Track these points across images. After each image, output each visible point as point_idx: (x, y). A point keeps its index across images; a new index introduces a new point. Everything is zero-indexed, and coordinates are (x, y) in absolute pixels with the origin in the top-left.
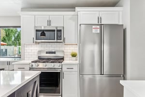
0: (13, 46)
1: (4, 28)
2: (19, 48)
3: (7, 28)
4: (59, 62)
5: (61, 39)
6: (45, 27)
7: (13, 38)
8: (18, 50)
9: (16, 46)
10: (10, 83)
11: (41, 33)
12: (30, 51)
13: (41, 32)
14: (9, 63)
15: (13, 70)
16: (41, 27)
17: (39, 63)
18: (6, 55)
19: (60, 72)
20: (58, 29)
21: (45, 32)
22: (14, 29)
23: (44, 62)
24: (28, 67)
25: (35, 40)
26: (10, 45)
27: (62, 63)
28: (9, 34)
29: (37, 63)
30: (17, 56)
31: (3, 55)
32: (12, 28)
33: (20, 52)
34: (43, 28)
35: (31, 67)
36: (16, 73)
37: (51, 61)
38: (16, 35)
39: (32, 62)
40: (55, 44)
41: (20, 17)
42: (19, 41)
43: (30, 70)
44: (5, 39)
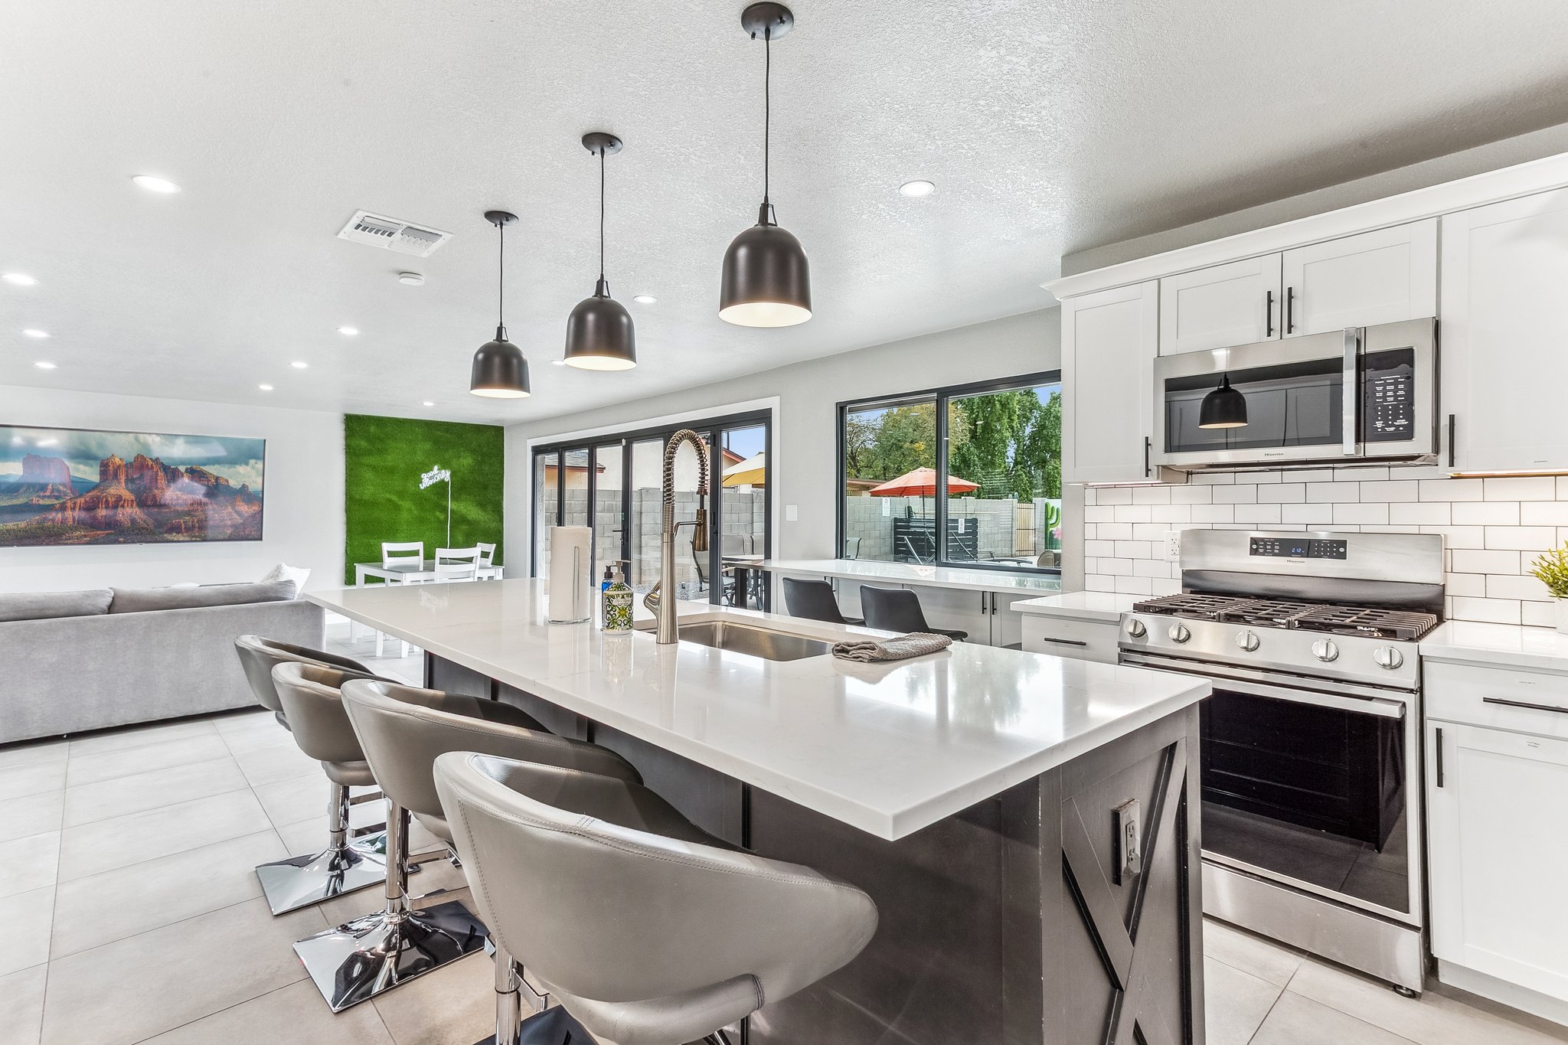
0: (1010, 502)
1: (965, 397)
2: (1048, 513)
3: (976, 396)
4: (1389, 633)
5: (1407, 434)
6: (1236, 350)
7: (1011, 452)
8: (1040, 522)
9: (1025, 498)
10: (998, 727)
11: (1208, 402)
12: (1124, 531)
13: (1203, 393)
14: (990, 602)
15: (1018, 646)
16: (1206, 355)
17: (1191, 624)
18: (974, 554)
19: (1400, 724)
20: (1373, 346)
21: (1240, 388)
22: (1017, 394)
23: (1230, 618)
24: (1108, 642)
25: (1159, 457)
26: (994, 494)
27: (1427, 645)
28: (987, 427)
29: (1176, 619)
30: (1034, 562)
31: (960, 553)
32: (1005, 392)
33: (1050, 541)
34: (1222, 362)
35: (1129, 640)
36: (1032, 666)
37: (1302, 614)
38: (1028, 430)
39: (1140, 608)
40: (1342, 473)
41: (1057, 309)
42: (1042, 463)
43: (1122, 660)
44: (966, 461)
